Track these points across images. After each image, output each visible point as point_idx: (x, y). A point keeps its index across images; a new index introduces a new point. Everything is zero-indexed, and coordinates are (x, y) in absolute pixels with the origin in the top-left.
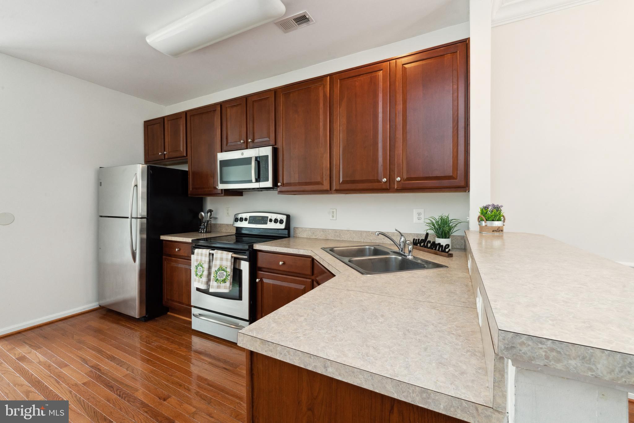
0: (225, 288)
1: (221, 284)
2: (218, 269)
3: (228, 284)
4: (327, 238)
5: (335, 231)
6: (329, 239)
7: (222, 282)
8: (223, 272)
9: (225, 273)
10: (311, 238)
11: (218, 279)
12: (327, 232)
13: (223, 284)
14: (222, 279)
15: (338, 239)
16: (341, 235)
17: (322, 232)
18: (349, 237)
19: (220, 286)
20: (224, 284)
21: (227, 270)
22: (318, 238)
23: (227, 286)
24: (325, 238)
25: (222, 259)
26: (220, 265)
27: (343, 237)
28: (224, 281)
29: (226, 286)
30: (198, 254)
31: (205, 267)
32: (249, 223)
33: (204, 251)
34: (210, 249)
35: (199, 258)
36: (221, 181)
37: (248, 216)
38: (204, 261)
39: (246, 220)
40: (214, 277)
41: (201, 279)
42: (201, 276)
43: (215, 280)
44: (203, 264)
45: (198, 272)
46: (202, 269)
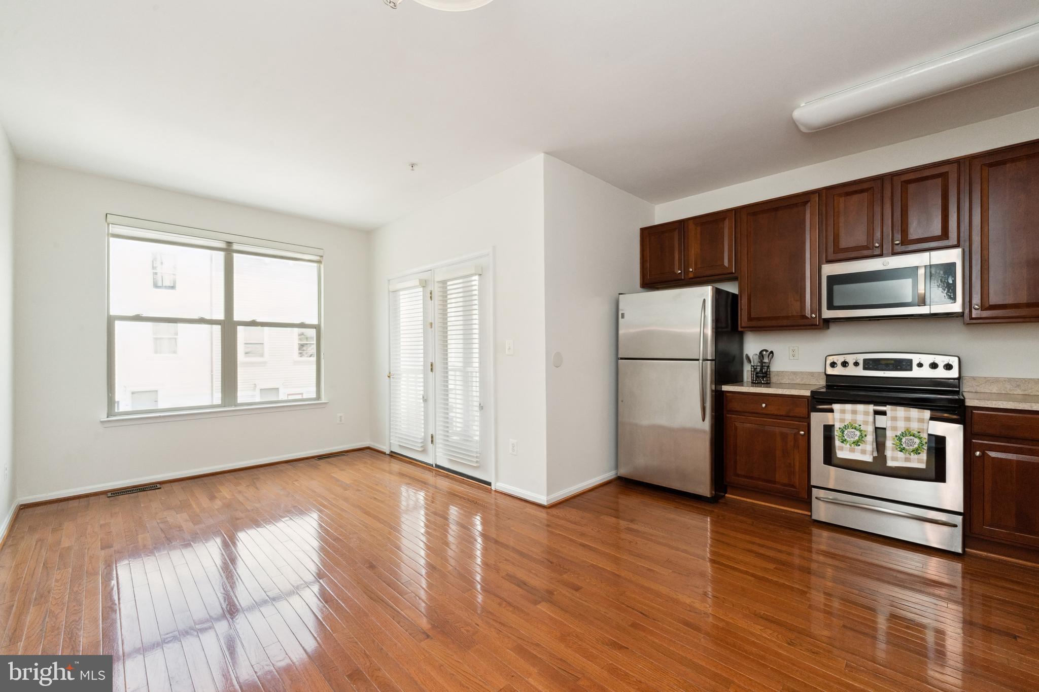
0: (920, 461)
1: (910, 455)
2: (902, 433)
3: (924, 456)
7: (912, 453)
8: (912, 437)
9: (917, 441)
11: (904, 448)
13: (914, 456)
14: (911, 448)
19: (910, 459)
20: (916, 456)
21: (921, 436)
23: (923, 459)
25: (908, 420)
26: (905, 427)
28: (917, 451)
29: (920, 459)
30: (843, 412)
31: (866, 430)
32: (865, 368)
33: (860, 407)
34: (874, 405)
35: (848, 417)
36: (831, 307)
37: (861, 358)
38: (864, 421)
39: (856, 364)
40: (894, 444)
41: (859, 447)
42: (857, 443)
43: (897, 449)
44: (860, 426)
45: (846, 437)
46: (858, 433)
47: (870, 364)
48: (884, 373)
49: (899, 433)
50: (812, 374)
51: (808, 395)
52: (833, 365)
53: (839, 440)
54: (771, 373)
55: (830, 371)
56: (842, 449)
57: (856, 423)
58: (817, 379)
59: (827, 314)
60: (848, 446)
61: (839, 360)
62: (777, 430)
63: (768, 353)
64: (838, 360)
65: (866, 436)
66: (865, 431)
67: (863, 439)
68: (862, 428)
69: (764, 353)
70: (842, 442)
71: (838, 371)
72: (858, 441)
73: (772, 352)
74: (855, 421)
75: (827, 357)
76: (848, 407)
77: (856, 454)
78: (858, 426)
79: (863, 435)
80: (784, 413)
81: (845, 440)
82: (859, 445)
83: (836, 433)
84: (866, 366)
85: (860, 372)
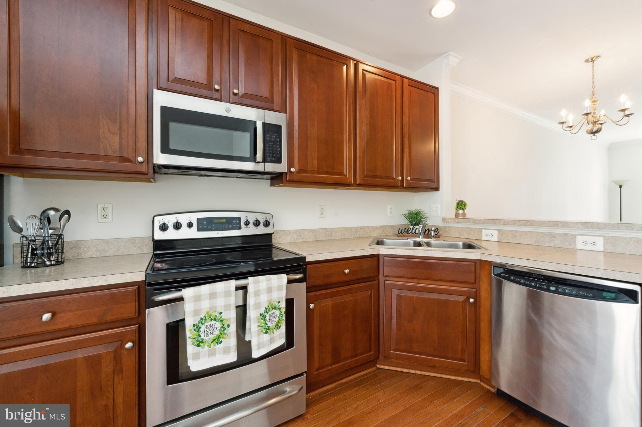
2: (266, 308)
4: (317, 239)
5: (326, 230)
6: (319, 239)
7: (275, 330)
8: (273, 311)
9: (278, 313)
10: (297, 241)
11: (269, 327)
12: (317, 233)
13: (276, 334)
14: (274, 324)
15: (330, 238)
16: (332, 233)
17: (311, 233)
18: (340, 235)
19: (274, 338)
20: (278, 333)
21: (281, 306)
22: (306, 241)
24: (315, 240)
25: (269, 290)
27: (334, 236)
30: (198, 298)
31: (228, 318)
32: (199, 230)
33: (220, 286)
34: (236, 279)
35: (205, 305)
36: (165, 149)
37: (194, 217)
38: (225, 306)
39: (190, 225)
40: (259, 326)
41: (221, 345)
42: (218, 340)
43: (262, 331)
44: (221, 313)
45: (203, 337)
46: (218, 325)
47: (204, 225)
48: (218, 233)
49: (262, 310)
50: (133, 241)
51: (141, 280)
52: (164, 228)
53: (193, 344)
54: (65, 244)
55: (159, 235)
56: (197, 356)
57: (215, 311)
58: (140, 247)
59: (161, 158)
60: (206, 348)
61: (170, 220)
62: (80, 354)
63: (60, 213)
64: (168, 221)
65: (228, 326)
66: (227, 320)
67: (225, 332)
68: (224, 316)
69: (52, 213)
70: (198, 345)
71: (171, 235)
72: (219, 337)
73: (67, 212)
74: (213, 308)
75: (156, 218)
76: (205, 289)
77: (217, 356)
78: (218, 315)
79: (226, 326)
80: (94, 320)
81: (202, 341)
82: (221, 342)
83: (188, 334)
84: (201, 227)
85: (193, 234)
